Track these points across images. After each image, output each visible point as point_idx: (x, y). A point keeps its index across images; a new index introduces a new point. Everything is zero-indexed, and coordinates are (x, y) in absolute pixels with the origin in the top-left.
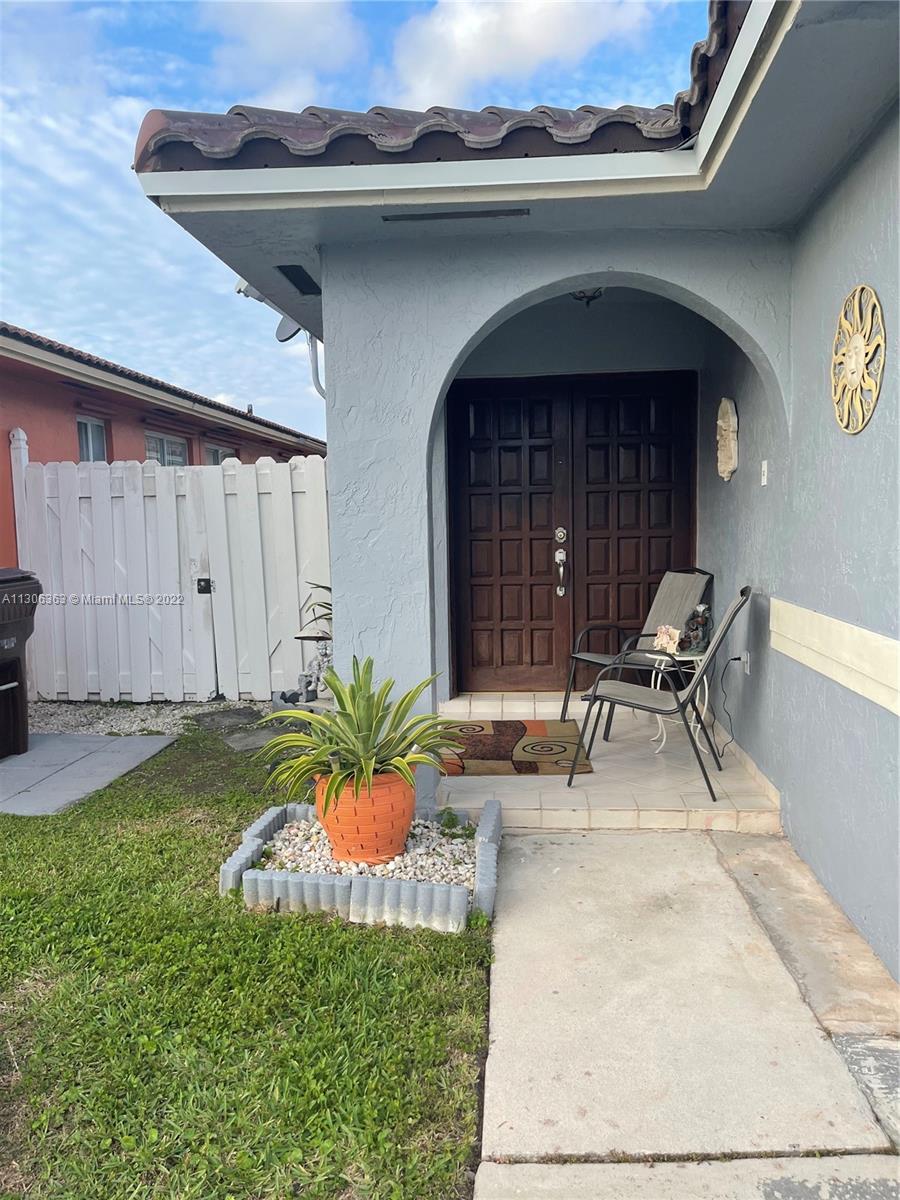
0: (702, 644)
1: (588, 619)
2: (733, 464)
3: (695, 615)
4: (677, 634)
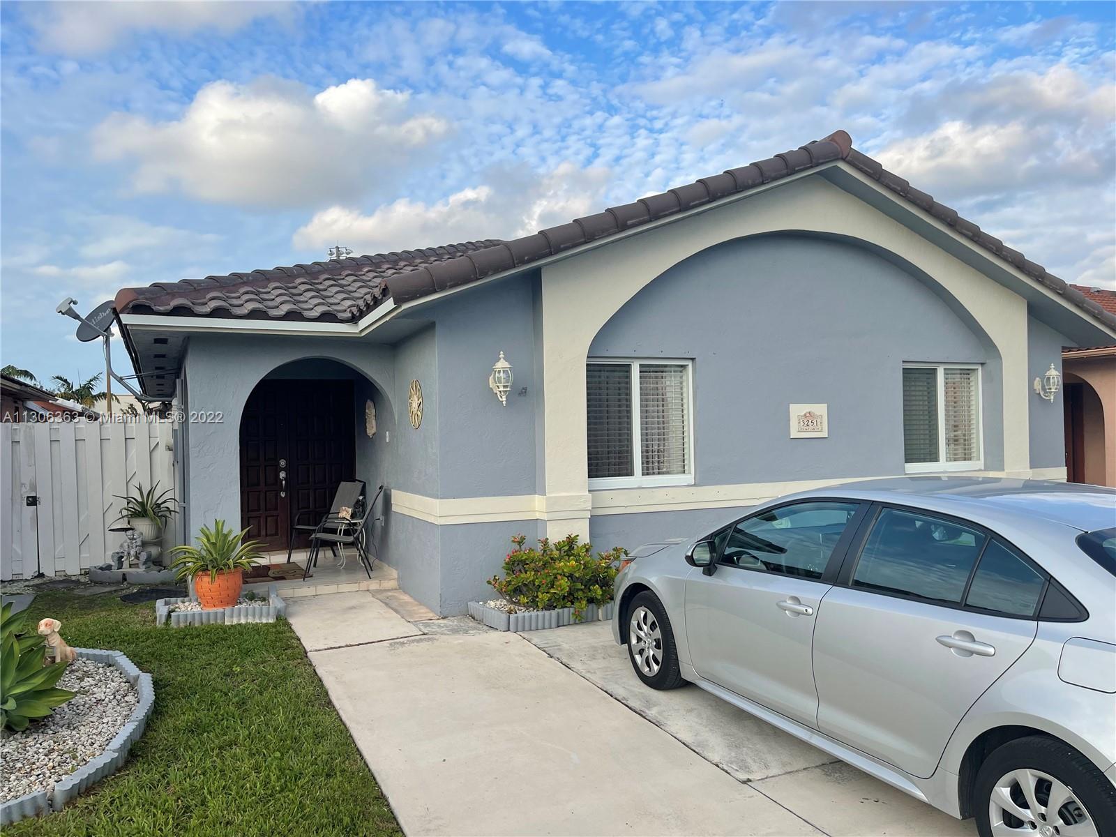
0: (362, 515)
1: (299, 509)
2: (374, 430)
3: (358, 501)
4: (350, 510)
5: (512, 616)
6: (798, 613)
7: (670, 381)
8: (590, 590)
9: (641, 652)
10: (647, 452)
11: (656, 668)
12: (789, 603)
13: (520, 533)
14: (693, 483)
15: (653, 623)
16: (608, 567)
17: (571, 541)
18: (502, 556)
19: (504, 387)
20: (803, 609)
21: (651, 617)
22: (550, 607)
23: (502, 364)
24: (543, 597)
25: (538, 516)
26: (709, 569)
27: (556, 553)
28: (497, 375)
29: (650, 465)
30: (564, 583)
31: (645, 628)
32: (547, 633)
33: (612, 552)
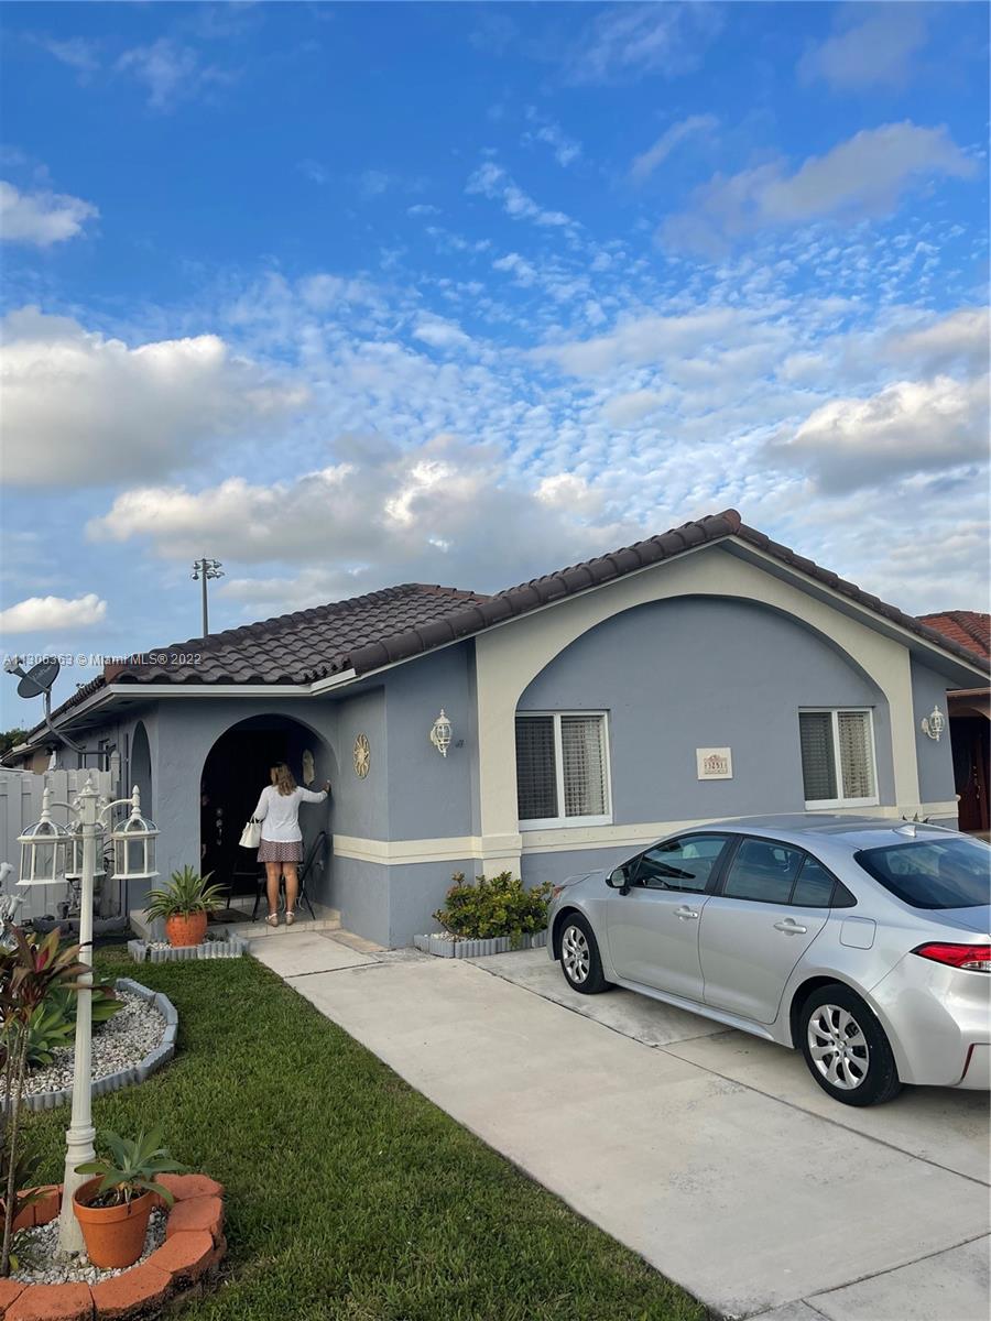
2: (312, 779)
5: (457, 944)
6: (688, 917)
7: (589, 731)
8: (524, 920)
9: (572, 965)
10: (570, 794)
11: (584, 975)
12: (682, 911)
13: (460, 871)
14: (611, 822)
15: (582, 938)
16: (539, 900)
17: (505, 878)
18: (443, 893)
19: (445, 740)
20: (691, 914)
21: (580, 934)
22: (489, 936)
23: (442, 721)
24: (483, 926)
25: (475, 855)
26: (624, 891)
27: (493, 889)
28: (439, 730)
29: (573, 807)
30: (502, 913)
31: (575, 943)
32: (489, 958)
33: (541, 887)
